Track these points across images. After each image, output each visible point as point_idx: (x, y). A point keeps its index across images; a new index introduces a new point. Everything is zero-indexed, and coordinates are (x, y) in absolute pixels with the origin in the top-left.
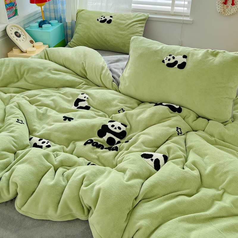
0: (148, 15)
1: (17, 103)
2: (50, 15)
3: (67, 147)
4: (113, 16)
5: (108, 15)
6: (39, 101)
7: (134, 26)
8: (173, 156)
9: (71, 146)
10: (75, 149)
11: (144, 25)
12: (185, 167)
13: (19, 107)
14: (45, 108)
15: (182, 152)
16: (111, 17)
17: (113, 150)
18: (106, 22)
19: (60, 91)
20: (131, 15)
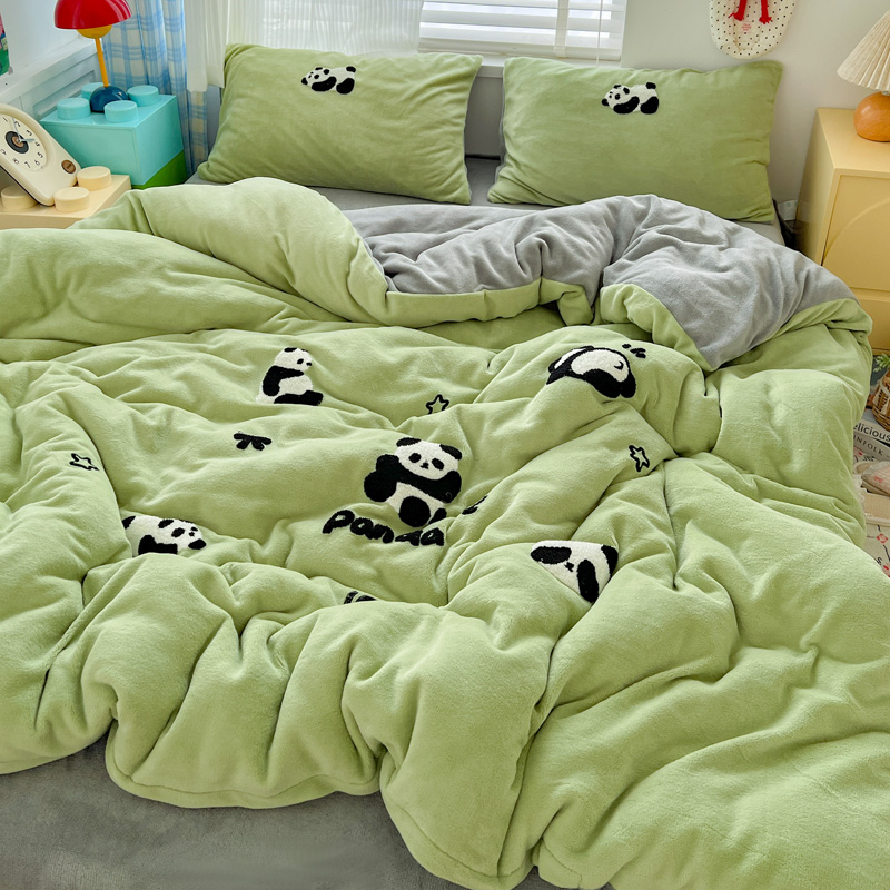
0: (481, 61)
1: (60, 395)
2: (128, 68)
3: (262, 543)
4: (359, 66)
5: (338, 64)
6: (137, 382)
7: (434, 101)
8: (634, 546)
9: (276, 539)
10: (294, 550)
11: (465, 95)
12: (679, 581)
13: (70, 409)
14: (161, 407)
15: (661, 533)
16: (351, 69)
17: (426, 542)
18: (334, 88)
19: (204, 341)
20: (422, 60)
